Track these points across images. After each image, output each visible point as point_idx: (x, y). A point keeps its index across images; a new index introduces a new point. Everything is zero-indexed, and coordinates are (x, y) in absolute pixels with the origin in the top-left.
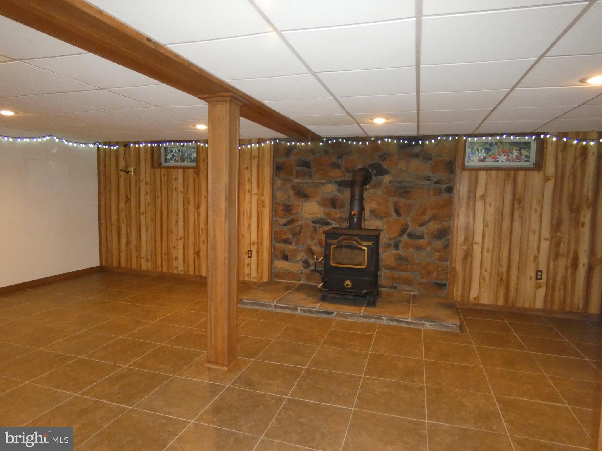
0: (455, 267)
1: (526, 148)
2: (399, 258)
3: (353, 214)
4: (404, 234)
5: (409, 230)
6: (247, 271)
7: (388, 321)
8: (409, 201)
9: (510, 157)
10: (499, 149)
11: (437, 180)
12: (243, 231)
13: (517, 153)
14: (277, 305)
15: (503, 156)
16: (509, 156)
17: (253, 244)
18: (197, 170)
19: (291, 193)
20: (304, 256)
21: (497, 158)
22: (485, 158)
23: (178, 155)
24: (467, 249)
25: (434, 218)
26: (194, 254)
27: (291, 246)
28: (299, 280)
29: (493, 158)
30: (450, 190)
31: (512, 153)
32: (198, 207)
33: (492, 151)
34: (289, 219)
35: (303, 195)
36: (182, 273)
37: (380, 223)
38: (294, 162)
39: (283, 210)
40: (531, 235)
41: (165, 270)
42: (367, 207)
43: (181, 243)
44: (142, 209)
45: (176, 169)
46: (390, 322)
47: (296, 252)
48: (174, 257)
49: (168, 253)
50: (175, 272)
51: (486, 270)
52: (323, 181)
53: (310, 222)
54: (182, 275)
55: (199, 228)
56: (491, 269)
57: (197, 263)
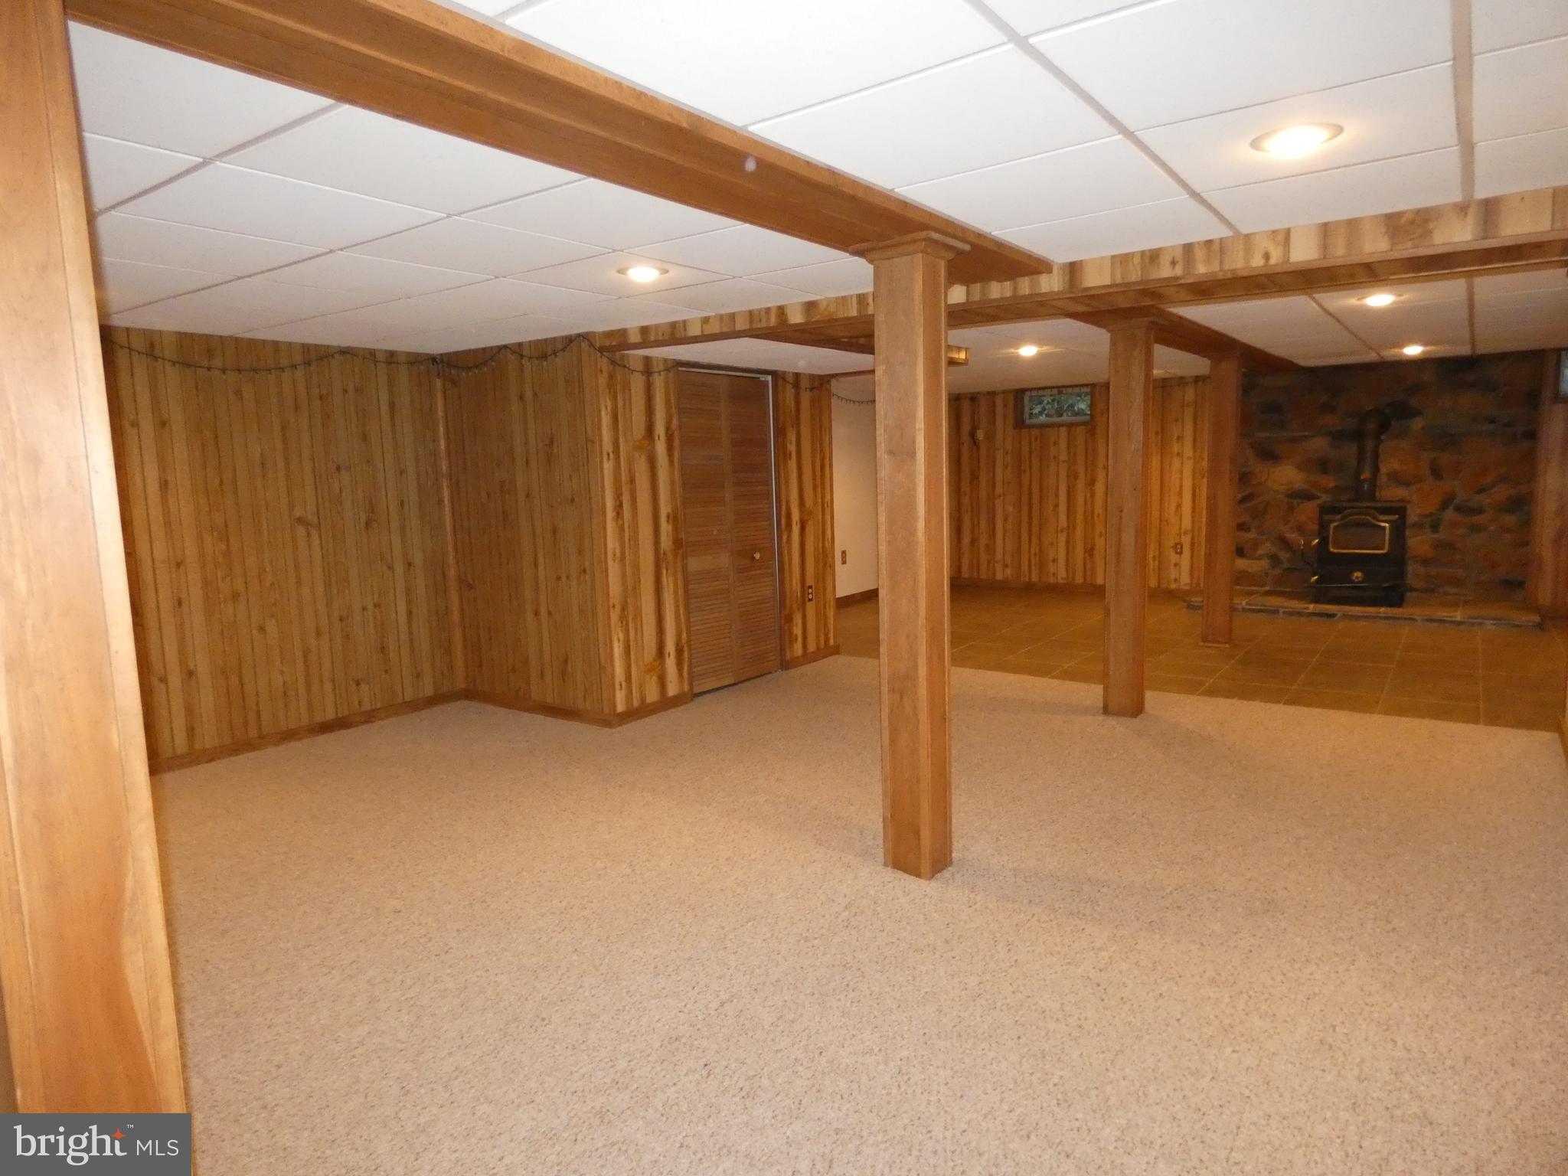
2: (1439, 545)
3: (1362, 478)
4: (1447, 507)
5: (1457, 501)
6: (1173, 575)
7: (1424, 623)
8: (1458, 457)
11: (1508, 421)
12: (1169, 515)
14: (1248, 607)
17: (1185, 534)
18: (1089, 426)
19: (1251, 453)
20: (1270, 548)
23: (1052, 406)
25: (1503, 479)
26: (1085, 552)
27: (1250, 534)
28: (1263, 585)
30: (1531, 435)
32: (1092, 482)
34: (1247, 492)
35: (1269, 455)
36: (1062, 581)
37: (1405, 491)
41: (1035, 578)
42: (1384, 468)
43: (1063, 537)
44: (999, 490)
45: (1052, 428)
46: (1427, 623)
47: (1256, 544)
48: (1051, 558)
49: (1041, 553)
50: (1052, 580)
52: (1306, 434)
53: (1281, 496)
54: (1063, 583)
55: (1093, 512)
57: (1088, 566)
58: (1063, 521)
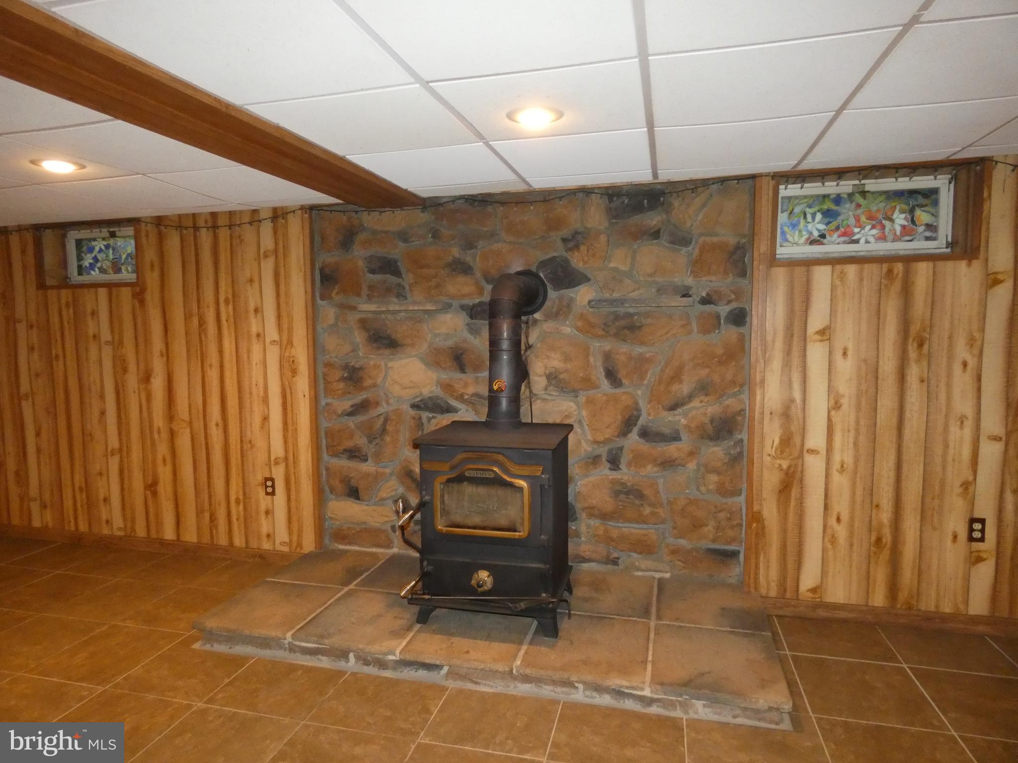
0: (759, 512)
1: (926, 206)
2: (622, 491)
4: (630, 431)
5: (641, 421)
6: (265, 528)
7: (588, 693)
8: (639, 350)
9: (887, 230)
10: (859, 211)
11: (708, 294)
12: (251, 434)
13: (905, 219)
14: (297, 643)
15: (868, 228)
16: (883, 227)
17: (276, 463)
18: (138, 289)
19: (359, 337)
20: (395, 488)
21: (853, 234)
22: (823, 236)
23: (107, 256)
24: (789, 467)
25: (704, 388)
26: (145, 488)
27: (363, 464)
28: (389, 546)
29: (844, 234)
30: (739, 318)
31: (891, 220)
32: (147, 378)
33: (840, 218)
34: (357, 400)
35: (386, 342)
36: (121, 533)
37: (572, 404)
38: (361, 263)
39: (343, 379)
40: (954, 429)
41: (83, 527)
42: (538, 368)
43: (114, 463)
44: (24, 387)
45: (93, 290)
46: (595, 694)
47: (377, 477)
48: (101, 497)
49: (87, 487)
50: (106, 531)
51: (838, 520)
52: (429, 307)
53: (406, 407)
54: (121, 538)
55: (151, 426)
56: (852, 518)
57: (151, 510)
58: (114, 442)
